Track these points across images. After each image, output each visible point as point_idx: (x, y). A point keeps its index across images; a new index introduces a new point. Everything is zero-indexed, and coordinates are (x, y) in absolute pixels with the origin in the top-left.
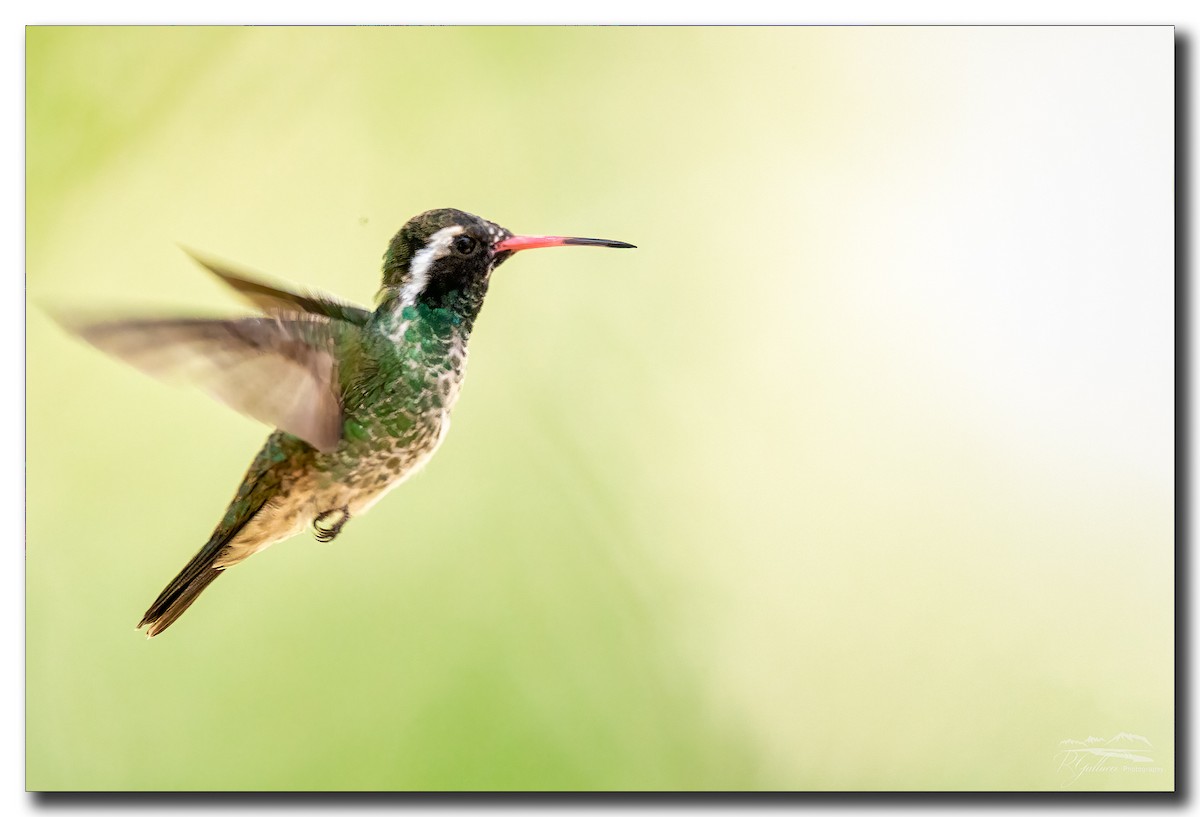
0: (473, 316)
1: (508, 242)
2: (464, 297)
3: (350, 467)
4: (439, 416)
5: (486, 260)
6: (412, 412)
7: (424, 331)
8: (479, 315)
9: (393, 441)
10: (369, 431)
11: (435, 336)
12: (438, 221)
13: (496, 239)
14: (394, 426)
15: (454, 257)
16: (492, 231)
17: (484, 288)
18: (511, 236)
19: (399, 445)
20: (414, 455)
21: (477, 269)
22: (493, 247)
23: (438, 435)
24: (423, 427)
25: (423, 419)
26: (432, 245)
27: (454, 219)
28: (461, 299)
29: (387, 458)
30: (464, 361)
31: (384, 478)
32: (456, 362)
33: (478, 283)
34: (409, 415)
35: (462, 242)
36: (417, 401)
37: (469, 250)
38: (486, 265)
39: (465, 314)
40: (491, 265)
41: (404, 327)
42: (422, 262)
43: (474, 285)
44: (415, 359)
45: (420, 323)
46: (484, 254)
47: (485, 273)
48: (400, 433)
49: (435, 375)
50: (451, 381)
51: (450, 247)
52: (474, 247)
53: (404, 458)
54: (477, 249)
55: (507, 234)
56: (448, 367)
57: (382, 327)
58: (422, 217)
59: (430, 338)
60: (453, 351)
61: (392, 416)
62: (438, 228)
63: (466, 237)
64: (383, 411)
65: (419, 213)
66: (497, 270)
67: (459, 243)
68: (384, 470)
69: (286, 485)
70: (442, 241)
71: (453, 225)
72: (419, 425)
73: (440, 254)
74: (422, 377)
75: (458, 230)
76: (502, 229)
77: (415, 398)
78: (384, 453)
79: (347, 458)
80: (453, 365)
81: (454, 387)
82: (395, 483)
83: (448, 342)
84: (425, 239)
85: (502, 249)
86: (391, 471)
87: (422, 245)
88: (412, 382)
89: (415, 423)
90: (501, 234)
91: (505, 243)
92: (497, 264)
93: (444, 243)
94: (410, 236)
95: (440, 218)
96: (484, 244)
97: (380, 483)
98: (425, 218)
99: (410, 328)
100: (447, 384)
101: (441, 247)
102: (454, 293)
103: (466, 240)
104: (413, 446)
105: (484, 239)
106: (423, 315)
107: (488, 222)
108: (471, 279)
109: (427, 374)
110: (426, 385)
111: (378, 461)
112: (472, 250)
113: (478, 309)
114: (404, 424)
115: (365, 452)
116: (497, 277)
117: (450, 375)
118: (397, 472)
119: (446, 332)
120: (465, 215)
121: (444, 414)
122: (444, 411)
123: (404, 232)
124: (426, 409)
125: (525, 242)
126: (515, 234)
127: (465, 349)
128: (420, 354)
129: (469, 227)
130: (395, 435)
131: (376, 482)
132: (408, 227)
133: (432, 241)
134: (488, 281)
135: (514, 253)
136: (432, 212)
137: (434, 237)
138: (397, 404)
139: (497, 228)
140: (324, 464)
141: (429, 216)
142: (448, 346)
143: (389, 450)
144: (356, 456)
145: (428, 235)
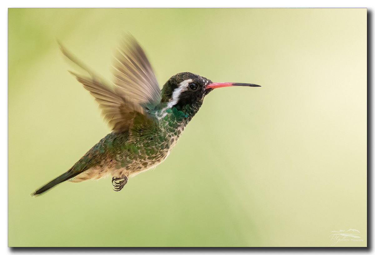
0: (194, 115)
1: (210, 85)
2: (192, 107)
3: (129, 162)
4: (167, 152)
5: (202, 92)
6: (157, 148)
7: (173, 118)
8: (196, 114)
9: (147, 157)
10: (139, 151)
11: (175, 121)
12: (182, 77)
13: (206, 84)
14: (149, 152)
15: (189, 91)
16: (204, 81)
17: (201, 104)
18: (211, 83)
19: (149, 158)
20: (153, 163)
21: (198, 96)
22: (204, 87)
23: (165, 158)
24: (159, 154)
25: (160, 152)
26: (181, 87)
27: (189, 77)
28: (191, 108)
29: (143, 162)
30: (182, 132)
31: (140, 168)
32: (179, 132)
33: (198, 102)
34: (155, 149)
35: (192, 85)
36: (160, 145)
37: (195, 88)
38: (202, 94)
39: (190, 113)
40: (204, 94)
41: (165, 114)
42: (177, 93)
43: (197, 102)
44: (165, 128)
45: (172, 115)
46: (201, 90)
47: (201, 97)
48: (151, 155)
49: (170, 136)
50: (175, 139)
51: (187, 87)
52: (197, 87)
53: (150, 163)
54: (198, 88)
55: (210, 82)
56: (176, 134)
57: (156, 113)
58: (176, 76)
59: (174, 121)
60: (180, 128)
61: (149, 148)
62: (183, 80)
63: (194, 83)
64: (146, 145)
65: (175, 74)
66: (206, 96)
67: (191, 86)
68: (141, 165)
69: (102, 163)
70: (184, 84)
71: (189, 79)
72: (158, 153)
73: (184, 90)
74: (165, 136)
75: (190, 80)
76: (208, 80)
77: (159, 143)
78: (143, 160)
79: (128, 159)
80: (178, 134)
81: (175, 141)
82: (144, 171)
83: (179, 124)
84: (178, 84)
85: (208, 88)
86: (143, 166)
87: (177, 87)
88: (160, 138)
89: (157, 152)
90: (207, 82)
91: (209, 85)
92: (206, 93)
93: (185, 86)
94: (171, 84)
95: (183, 76)
96: (201, 86)
97: (139, 169)
98: (177, 76)
99: (167, 116)
100: (173, 140)
101: (184, 88)
102: (188, 105)
103: (194, 84)
104: (154, 160)
105: (201, 84)
106: (174, 112)
107: (203, 77)
108: (196, 100)
109: (167, 135)
110: (166, 140)
111: (140, 163)
112: (196, 88)
113: (196, 112)
114: (153, 152)
115: (135, 158)
116: (207, 99)
117: (175, 137)
118: (146, 167)
119: (181, 120)
120: (193, 75)
121: (169, 151)
122: (169, 150)
123: (169, 82)
124: (162, 149)
125: (217, 84)
126: (213, 82)
127: (185, 128)
128: (167, 127)
129: (194, 80)
130: (148, 155)
131: (137, 169)
132: (171, 80)
133: (181, 85)
134: (203, 101)
135: (213, 89)
136: (180, 74)
137: (181, 83)
138: (152, 144)
139: (206, 79)
140: (119, 159)
141: (179, 75)
142: (179, 126)
143: (145, 160)
144: (132, 159)
145: (179, 83)
